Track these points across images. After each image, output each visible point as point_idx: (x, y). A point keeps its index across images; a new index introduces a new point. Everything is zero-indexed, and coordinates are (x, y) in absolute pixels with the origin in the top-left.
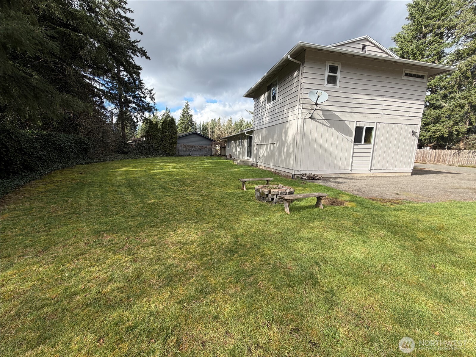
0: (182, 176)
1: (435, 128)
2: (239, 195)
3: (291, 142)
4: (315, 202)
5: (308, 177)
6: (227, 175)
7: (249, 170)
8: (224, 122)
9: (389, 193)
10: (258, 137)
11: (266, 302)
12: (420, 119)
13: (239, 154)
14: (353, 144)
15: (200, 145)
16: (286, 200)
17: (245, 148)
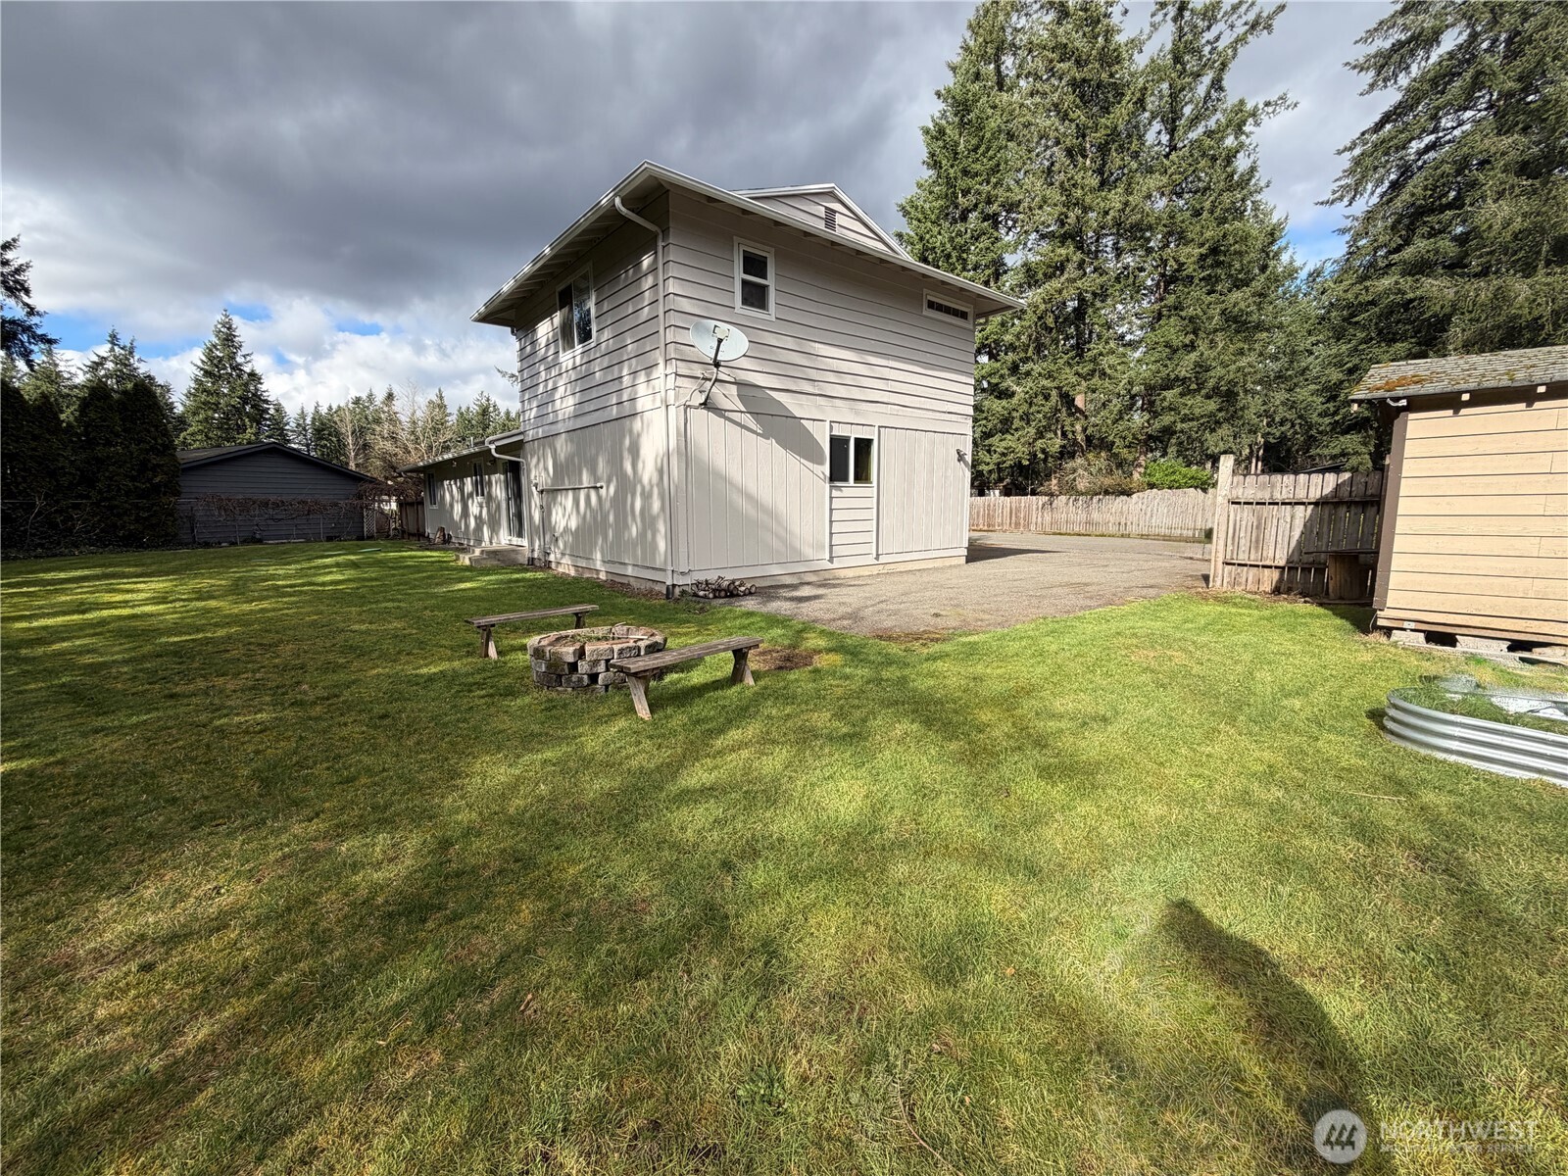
0: (198, 631)
1: (1004, 444)
2: (471, 680)
3: (655, 480)
4: (729, 668)
5: (714, 590)
6: (426, 608)
7: (517, 580)
8: (411, 407)
9: (919, 614)
10: (541, 465)
11: (544, 1068)
12: (970, 422)
13: (479, 528)
14: (828, 485)
15: (301, 497)
16: (636, 675)
17: (499, 507)
